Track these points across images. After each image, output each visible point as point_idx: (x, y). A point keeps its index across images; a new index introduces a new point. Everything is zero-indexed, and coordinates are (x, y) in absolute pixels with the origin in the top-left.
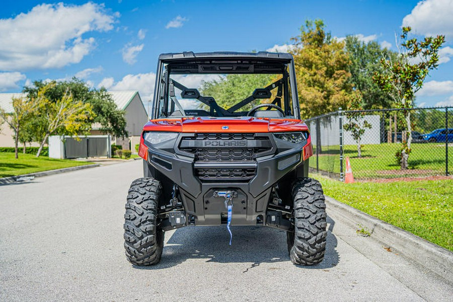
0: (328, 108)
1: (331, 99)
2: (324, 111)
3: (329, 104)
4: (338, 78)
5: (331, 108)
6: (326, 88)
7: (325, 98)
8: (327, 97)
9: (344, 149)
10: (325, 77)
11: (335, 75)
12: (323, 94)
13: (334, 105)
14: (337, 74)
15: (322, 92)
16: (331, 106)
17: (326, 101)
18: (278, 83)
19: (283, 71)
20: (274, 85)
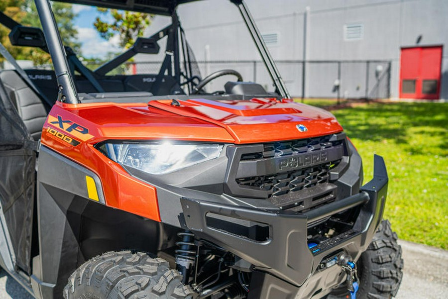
18: (166, 31)
19: (171, 12)
20: (161, 34)
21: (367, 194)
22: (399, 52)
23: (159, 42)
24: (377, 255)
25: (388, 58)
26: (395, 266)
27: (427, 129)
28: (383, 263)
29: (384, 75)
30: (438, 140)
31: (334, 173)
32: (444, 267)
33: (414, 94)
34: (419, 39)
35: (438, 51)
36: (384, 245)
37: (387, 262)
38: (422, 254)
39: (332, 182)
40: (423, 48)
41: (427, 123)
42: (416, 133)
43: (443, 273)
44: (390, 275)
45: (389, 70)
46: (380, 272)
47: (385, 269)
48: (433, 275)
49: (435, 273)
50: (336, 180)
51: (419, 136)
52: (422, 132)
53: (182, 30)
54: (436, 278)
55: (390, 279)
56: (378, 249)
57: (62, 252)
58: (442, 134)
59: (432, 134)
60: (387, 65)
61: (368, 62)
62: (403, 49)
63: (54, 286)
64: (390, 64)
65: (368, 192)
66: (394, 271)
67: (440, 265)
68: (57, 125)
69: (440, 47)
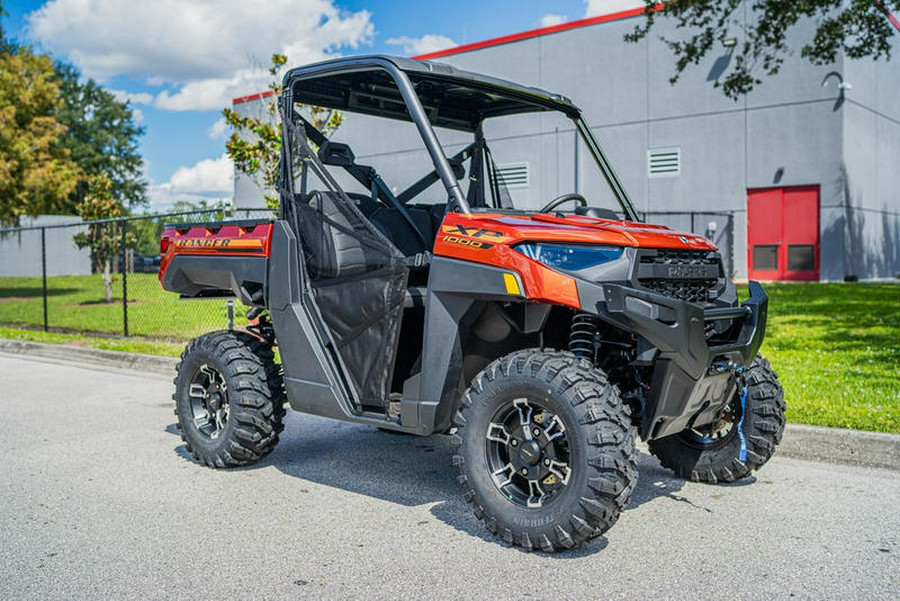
0: (20, 196)
1: (28, 177)
2: (11, 202)
3: (21, 188)
4: (42, 135)
5: (26, 197)
6: (17, 152)
7: (13, 174)
8: (18, 173)
9: (49, 286)
10: (16, 128)
11: (32, 126)
12: (9, 165)
13: (32, 190)
14: (37, 124)
15: (7, 160)
16: (26, 193)
17: (14, 181)
18: (470, 151)
19: (474, 126)
20: (465, 154)
21: (749, 308)
22: (746, 197)
23: (463, 164)
24: (757, 391)
25: (727, 209)
26: (778, 403)
27: (802, 317)
28: (763, 399)
29: (721, 236)
30: (819, 331)
31: (713, 293)
32: (832, 444)
33: (777, 273)
34: (780, 173)
35: (813, 194)
36: (764, 379)
37: (769, 398)
38: (805, 432)
39: (710, 301)
40: (786, 189)
41: (800, 311)
42: (783, 323)
43: (832, 452)
44: (772, 412)
45: (729, 228)
46: (762, 409)
47: (768, 406)
48: (819, 455)
49: (822, 453)
50: (714, 299)
51: (788, 327)
52: (794, 322)
53: (487, 150)
54: (823, 459)
55: (772, 418)
56: (759, 383)
57: (450, 365)
58: (825, 323)
59: (810, 324)
60: (726, 220)
61: (693, 214)
62: (750, 191)
63: (437, 404)
64: (731, 217)
65: (749, 305)
66: (777, 409)
67: (828, 443)
68: (459, 233)
69: (816, 188)
